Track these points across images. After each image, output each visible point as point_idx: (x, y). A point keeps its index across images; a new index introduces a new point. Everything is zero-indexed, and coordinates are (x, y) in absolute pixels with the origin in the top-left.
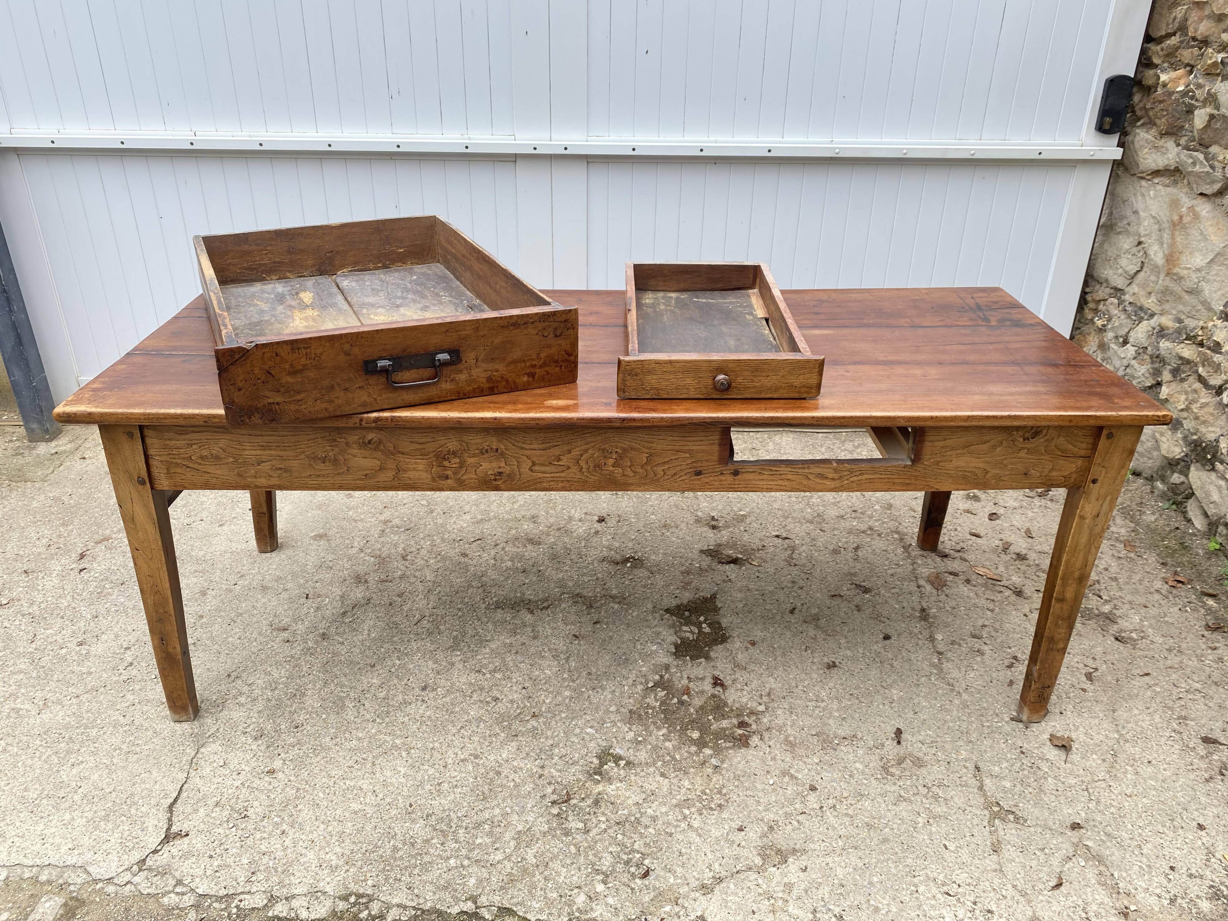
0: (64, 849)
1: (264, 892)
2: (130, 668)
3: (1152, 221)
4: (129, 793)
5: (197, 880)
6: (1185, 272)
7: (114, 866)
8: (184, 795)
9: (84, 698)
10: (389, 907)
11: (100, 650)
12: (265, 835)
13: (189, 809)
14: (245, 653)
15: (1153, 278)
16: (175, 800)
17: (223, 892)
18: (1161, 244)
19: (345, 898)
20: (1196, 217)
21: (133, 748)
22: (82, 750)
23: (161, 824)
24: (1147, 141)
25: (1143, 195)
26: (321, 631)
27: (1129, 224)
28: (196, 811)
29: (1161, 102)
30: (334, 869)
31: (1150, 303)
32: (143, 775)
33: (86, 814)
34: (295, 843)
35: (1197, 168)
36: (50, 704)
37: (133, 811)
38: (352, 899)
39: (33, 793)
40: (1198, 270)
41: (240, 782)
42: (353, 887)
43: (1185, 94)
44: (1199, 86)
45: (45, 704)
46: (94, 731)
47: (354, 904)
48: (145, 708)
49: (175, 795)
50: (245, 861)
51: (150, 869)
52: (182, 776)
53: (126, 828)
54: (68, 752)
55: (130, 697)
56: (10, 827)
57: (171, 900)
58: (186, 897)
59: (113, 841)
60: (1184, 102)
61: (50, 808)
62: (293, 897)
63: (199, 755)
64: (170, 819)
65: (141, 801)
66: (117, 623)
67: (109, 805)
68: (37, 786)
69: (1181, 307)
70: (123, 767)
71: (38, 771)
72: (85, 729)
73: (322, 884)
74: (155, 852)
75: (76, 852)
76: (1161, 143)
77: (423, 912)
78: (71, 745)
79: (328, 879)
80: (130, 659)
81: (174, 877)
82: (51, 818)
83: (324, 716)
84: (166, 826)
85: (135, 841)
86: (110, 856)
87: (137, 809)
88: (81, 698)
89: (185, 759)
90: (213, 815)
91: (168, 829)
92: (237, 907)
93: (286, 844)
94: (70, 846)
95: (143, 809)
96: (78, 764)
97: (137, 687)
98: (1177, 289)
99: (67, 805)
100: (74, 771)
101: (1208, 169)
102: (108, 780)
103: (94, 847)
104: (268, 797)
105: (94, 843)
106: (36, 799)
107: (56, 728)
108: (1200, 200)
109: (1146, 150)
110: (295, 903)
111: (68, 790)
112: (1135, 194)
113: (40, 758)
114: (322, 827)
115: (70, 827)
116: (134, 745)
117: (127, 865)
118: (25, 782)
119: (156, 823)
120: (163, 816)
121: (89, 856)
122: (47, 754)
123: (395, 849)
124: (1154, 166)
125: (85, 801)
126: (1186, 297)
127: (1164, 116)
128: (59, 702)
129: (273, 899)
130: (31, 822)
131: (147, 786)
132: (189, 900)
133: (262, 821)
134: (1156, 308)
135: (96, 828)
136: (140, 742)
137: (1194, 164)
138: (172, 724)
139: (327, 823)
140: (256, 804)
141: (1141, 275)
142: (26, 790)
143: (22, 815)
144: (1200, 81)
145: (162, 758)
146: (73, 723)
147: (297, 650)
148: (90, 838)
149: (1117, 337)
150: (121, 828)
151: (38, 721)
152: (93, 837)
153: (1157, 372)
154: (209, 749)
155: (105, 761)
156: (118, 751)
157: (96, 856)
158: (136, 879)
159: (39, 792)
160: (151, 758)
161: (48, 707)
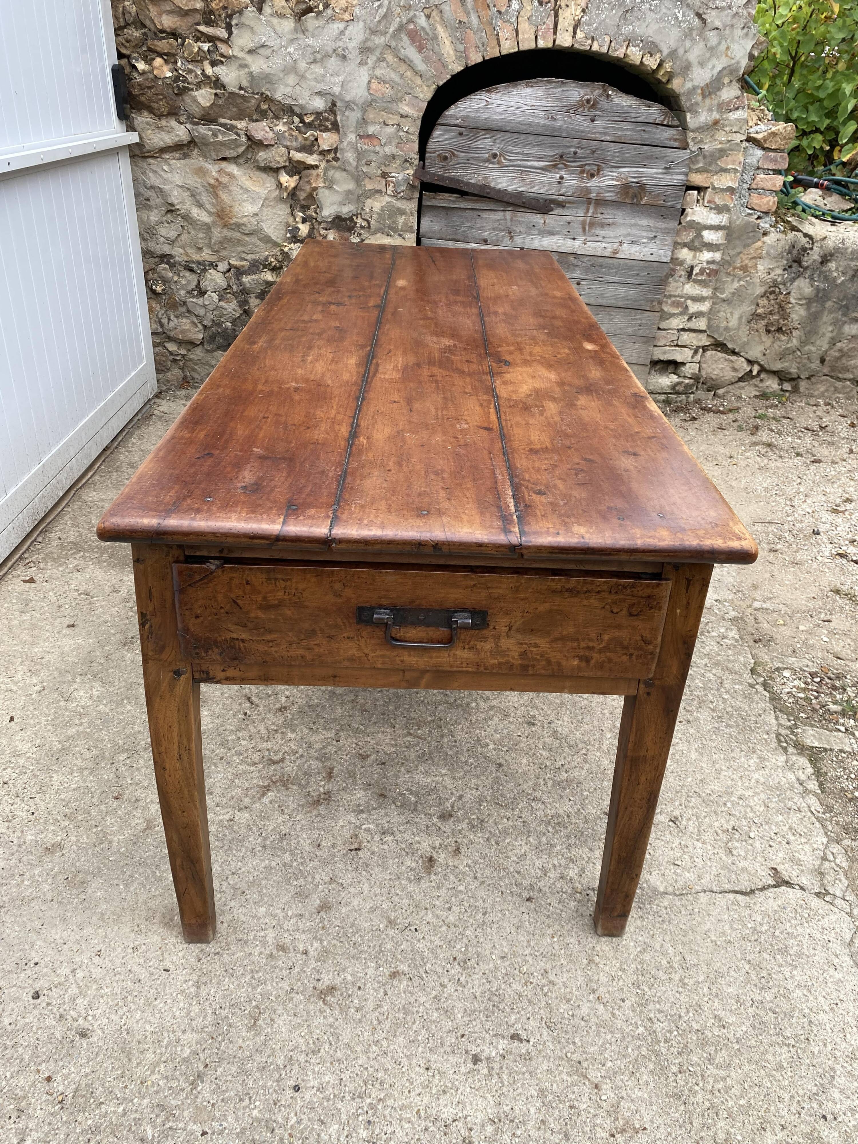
0: (838, 976)
1: (803, 798)
2: (524, 1035)
3: (180, 190)
4: (742, 942)
5: (815, 846)
6: (244, 219)
7: (833, 917)
8: (727, 887)
9: (595, 1075)
10: (780, 725)
11: (480, 1104)
12: (749, 809)
13: (746, 876)
14: (482, 893)
15: (201, 235)
16: (736, 892)
17: (818, 825)
18: (201, 206)
19: (785, 749)
20: (231, 176)
21: (676, 966)
22: (695, 1026)
23: (770, 895)
24: (148, 123)
25: (155, 172)
26: (435, 820)
27: (148, 200)
28: (744, 870)
29: (150, 88)
30: (762, 759)
31: (206, 255)
32: (713, 938)
33: (788, 974)
34: (748, 788)
35: (220, 138)
36: (621, 1122)
37: (765, 928)
38: (785, 745)
39: (780, 1055)
40: (257, 215)
41: (696, 843)
42: (774, 745)
43: (176, 79)
44: (190, 71)
45: (623, 1131)
46: (658, 1026)
47: (786, 742)
48: (604, 979)
49: (731, 896)
50: (780, 818)
51: (823, 885)
52: (704, 898)
53: (788, 924)
54: (703, 1043)
55: (585, 1010)
56: (838, 1054)
57: (842, 860)
58: (834, 851)
59: (808, 931)
60: (178, 86)
61: (794, 1021)
62: (798, 779)
63: (670, 889)
64: (763, 889)
65: (749, 926)
66: (403, 1108)
67: (765, 955)
68: (769, 1057)
69: (240, 249)
70: (708, 965)
71: (746, 1068)
72: (658, 1042)
73: (780, 764)
74: (802, 888)
75: (836, 961)
76: (163, 122)
77: (775, 708)
78: (691, 1046)
79: (774, 761)
80: (502, 1044)
81: (822, 864)
82: (807, 1011)
83: (585, 793)
84: (772, 890)
85: (799, 911)
86: (826, 926)
87: (761, 925)
88: (596, 1081)
89: (679, 903)
90: (743, 853)
91: (775, 886)
92: (824, 813)
93: (751, 794)
94: (832, 971)
95: (759, 919)
96: (720, 1020)
97: (564, 1007)
98: (237, 235)
99: (783, 1002)
100: (732, 1019)
101: (234, 137)
102: (733, 973)
103: (823, 946)
104: (705, 817)
105: (819, 948)
106: (788, 1045)
107: (666, 1086)
108: (224, 164)
109: (150, 131)
110: (803, 777)
111: (762, 1013)
112: (144, 173)
113: (724, 1079)
114: (723, 773)
115: (810, 984)
116: (671, 967)
117: (828, 906)
118: (768, 1075)
119: (771, 900)
120: (760, 897)
121: (836, 946)
122: (714, 1071)
123: (728, 726)
124: (162, 144)
125: (771, 983)
126: (247, 238)
127: (161, 100)
128: (614, 1111)
129: (806, 791)
130: (822, 1032)
131: (727, 927)
132: (835, 848)
133: (734, 815)
134: (212, 258)
135: (800, 955)
136: (664, 962)
137: (215, 135)
138: (625, 937)
139: (719, 772)
140: (716, 824)
141: (184, 237)
142: (780, 1067)
143: (816, 1050)
144: (190, 67)
145: (684, 927)
146: (651, 1066)
147: (478, 837)
148: (815, 955)
149: (188, 292)
150: (790, 931)
151: (660, 1121)
152: (812, 952)
153: (242, 304)
154: (658, 883)
155: (706, 990)
156: (686, 981)
157: (831, 939)
158: (839, 893)
159: (777, 1048)
160: (686, 939)
161: (627, 1122)
